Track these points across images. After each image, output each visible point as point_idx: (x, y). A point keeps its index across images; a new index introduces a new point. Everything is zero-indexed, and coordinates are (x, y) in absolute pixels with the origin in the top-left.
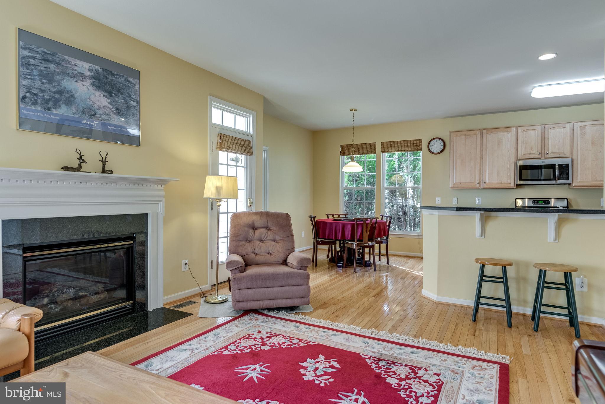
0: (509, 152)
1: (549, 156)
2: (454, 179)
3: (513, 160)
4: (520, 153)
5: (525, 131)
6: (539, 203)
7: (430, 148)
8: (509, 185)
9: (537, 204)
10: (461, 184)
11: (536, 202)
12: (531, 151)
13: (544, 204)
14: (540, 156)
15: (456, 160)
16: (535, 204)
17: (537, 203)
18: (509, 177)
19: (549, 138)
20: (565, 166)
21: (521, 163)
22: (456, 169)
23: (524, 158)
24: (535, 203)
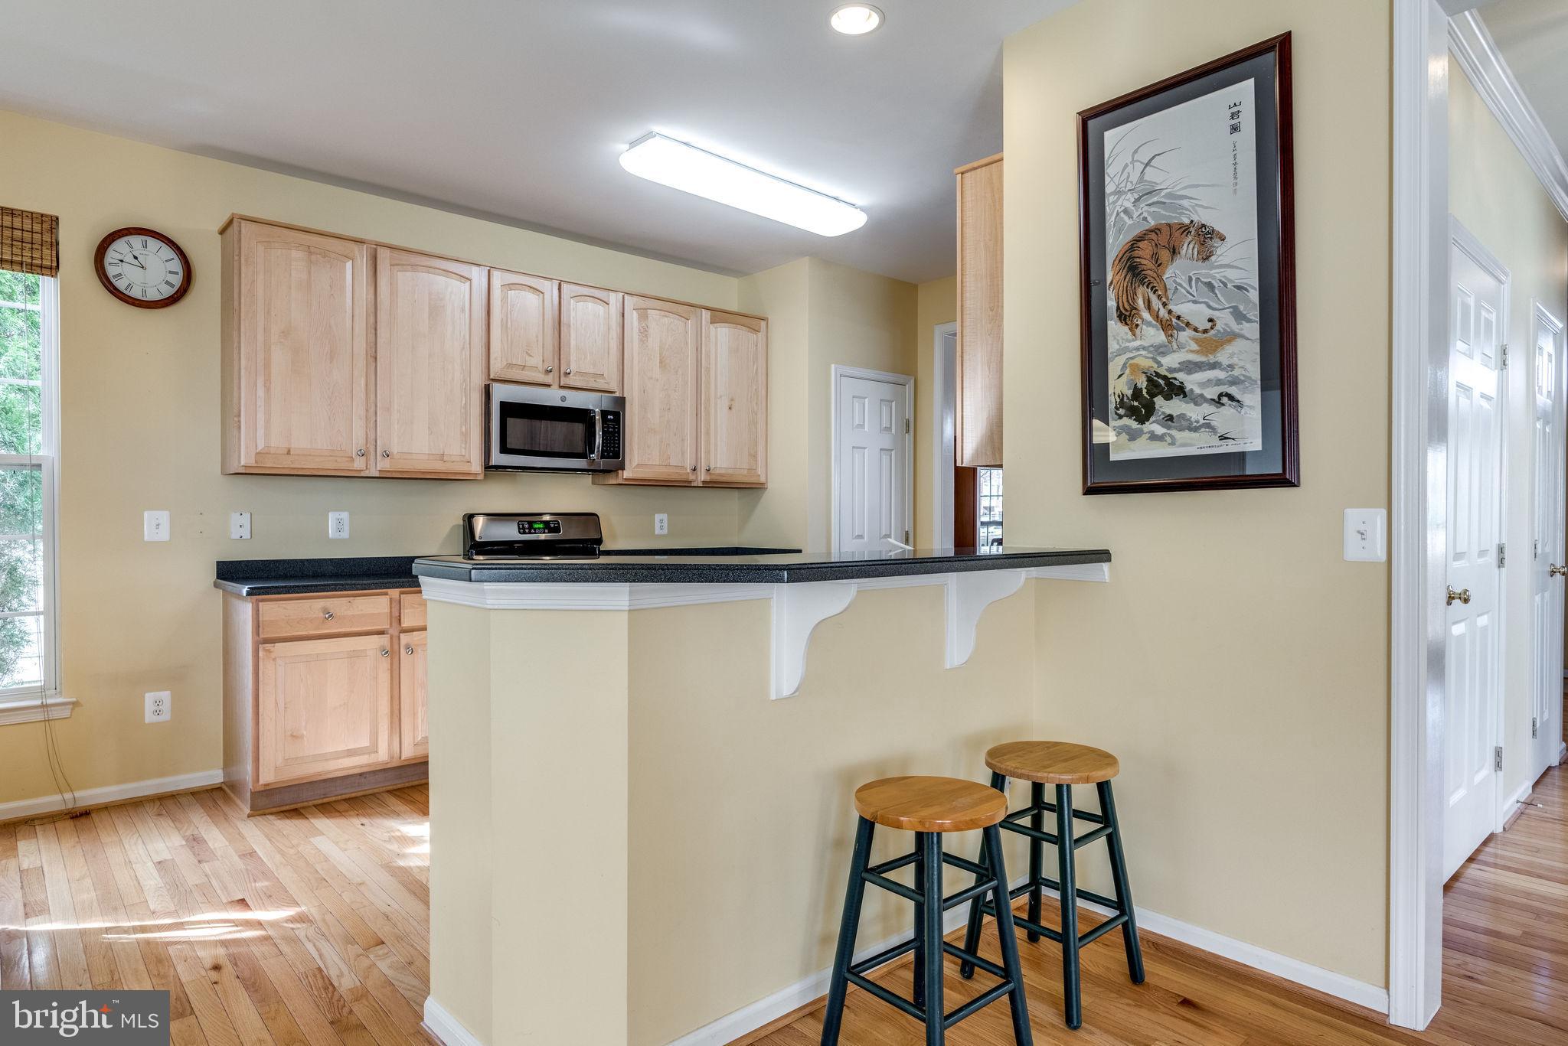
0: (463, 348)
1: (571, 381)
2: (261, 432)
3: (478, 380)
4: (496, 359)
5: (510, 286)
6: (535, 529)
7: (111, 271)
8: (464, 468)
9: (530, 533)
10: (289, 452)
11: (526, 526)
12: (528, 358)
13: (546, 531)
14: (548, 379)
15: (268, 350)
16: (524, 533)
17: (531, 527)
18: (465, 436)
19: (572, 325)
20: (612, 417)
21: (502, 393)
22: (268, 389)
23: (507, 377)
24: (524, 528)
